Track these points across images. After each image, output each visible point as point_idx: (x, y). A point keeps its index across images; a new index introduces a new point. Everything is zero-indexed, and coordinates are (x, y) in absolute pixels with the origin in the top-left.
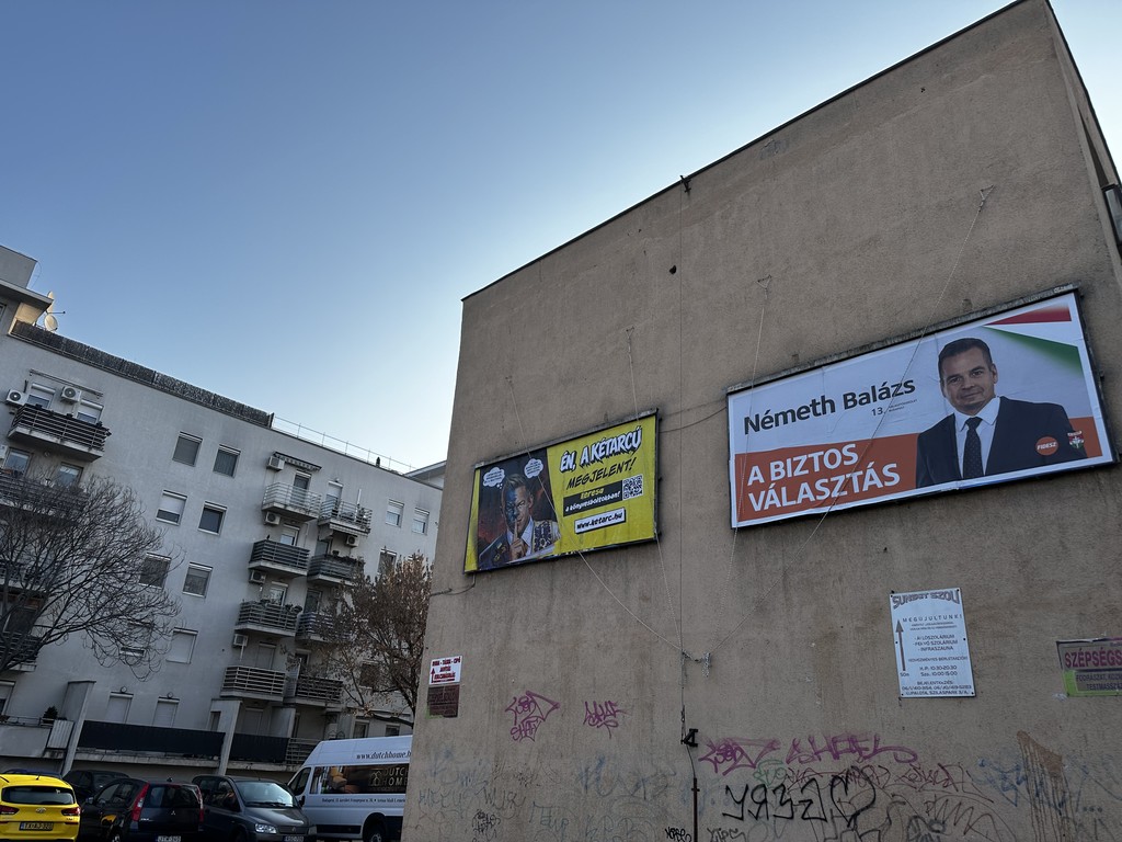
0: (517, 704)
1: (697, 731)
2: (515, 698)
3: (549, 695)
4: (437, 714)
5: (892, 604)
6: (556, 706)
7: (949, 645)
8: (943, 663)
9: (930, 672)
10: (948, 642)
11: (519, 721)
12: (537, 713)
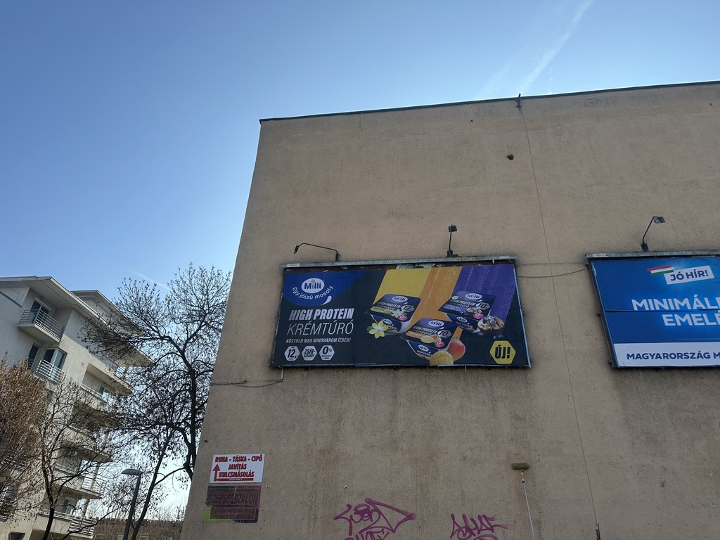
0: (352, 512)
2: (350, 507)
3: (399, 505)
4: (223, 517)
6: (410, 517)
11: (356, 530)
12: (382, 523)
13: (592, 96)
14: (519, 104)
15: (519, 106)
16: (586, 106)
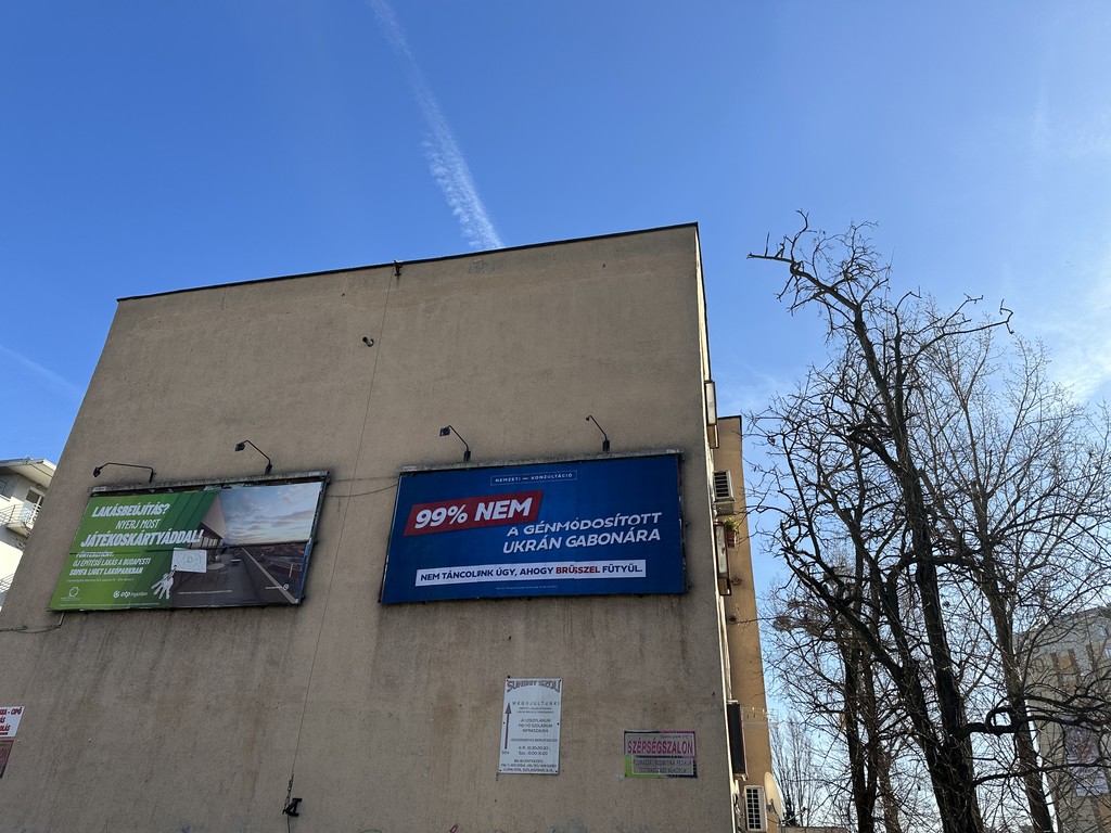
1: (300, 800)
5: (507, 688)
7: (546, 728)
8: (537, 744)
9: (526, 751)
10: (546, 725)
13: (479, 258)
14: (398, 271)
15: (398, 274)
16: (469, 272)
